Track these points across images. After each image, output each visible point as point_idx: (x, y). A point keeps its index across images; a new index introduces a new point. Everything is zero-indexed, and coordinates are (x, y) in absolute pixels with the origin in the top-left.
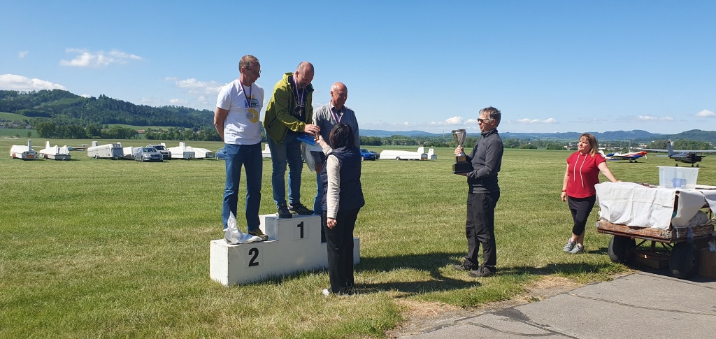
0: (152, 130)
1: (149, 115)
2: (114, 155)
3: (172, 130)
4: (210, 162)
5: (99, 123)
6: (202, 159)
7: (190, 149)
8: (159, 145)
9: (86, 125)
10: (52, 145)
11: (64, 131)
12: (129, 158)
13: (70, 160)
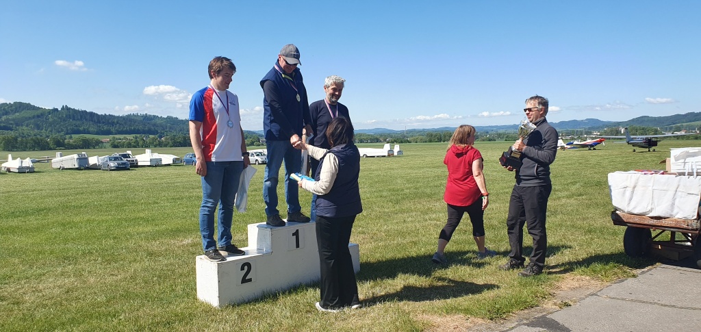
0: (117, 139)
1: (113, 124)
2: (80, 165)
3: (136, 138)
4: (178, 168)
5: (62, 133)
6: (169, 165)
7: (156, 156)
8: (125, 153)
9: (49, 136)
10: (14, 158)
11: (26, 143)
12: (95, 168)
13: (34, 172)
